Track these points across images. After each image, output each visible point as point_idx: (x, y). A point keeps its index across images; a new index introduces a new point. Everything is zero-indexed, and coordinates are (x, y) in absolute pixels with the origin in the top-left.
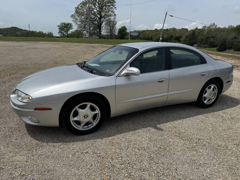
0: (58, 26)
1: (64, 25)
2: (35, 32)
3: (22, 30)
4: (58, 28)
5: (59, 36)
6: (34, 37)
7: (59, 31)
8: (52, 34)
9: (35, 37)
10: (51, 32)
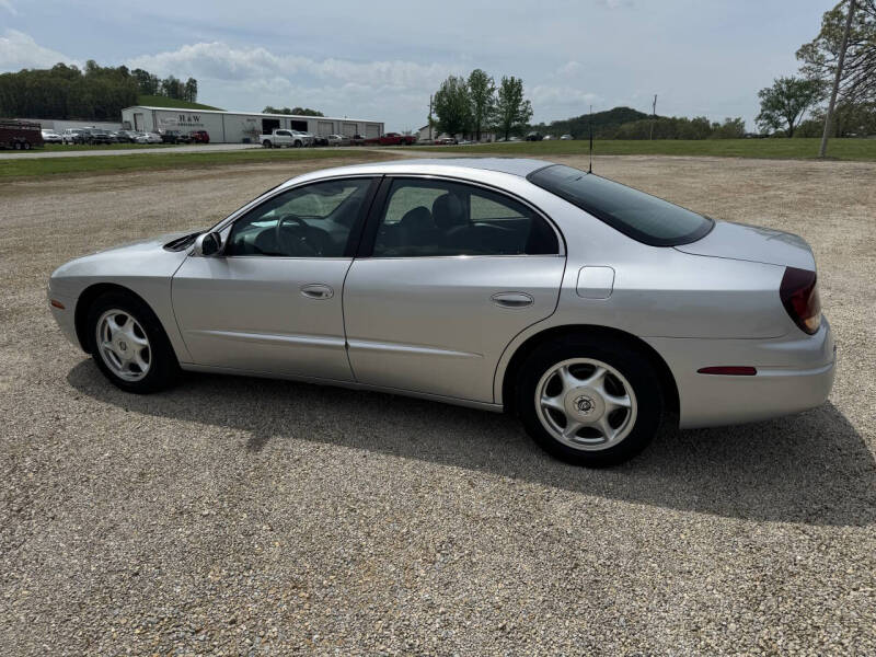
0: (762, 94)
1: (785, 90)
2: (683, 121)
3: (642, 116)
4: (762, 99)
5: (758, 133)
6: (672, 138)
7: (760, 112)
8: (742, 125)
9: (676, 138)
10: (737, 120)
